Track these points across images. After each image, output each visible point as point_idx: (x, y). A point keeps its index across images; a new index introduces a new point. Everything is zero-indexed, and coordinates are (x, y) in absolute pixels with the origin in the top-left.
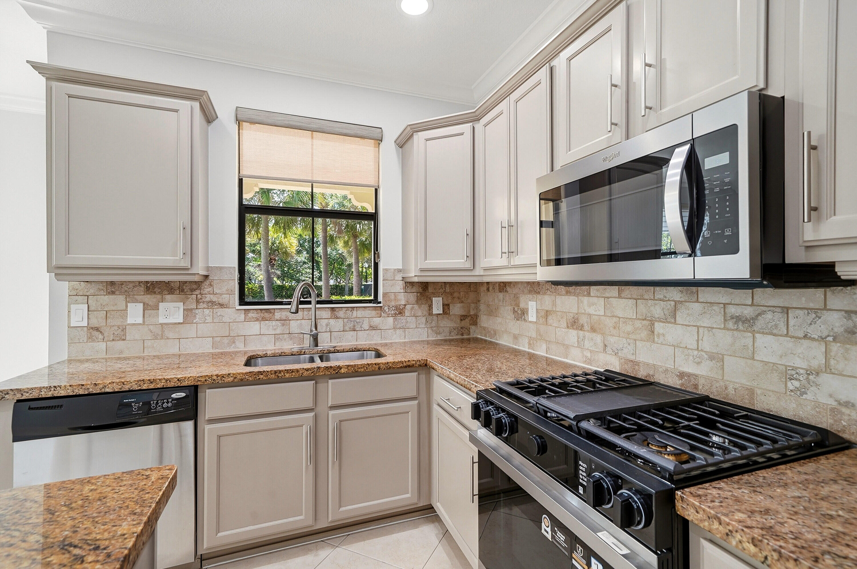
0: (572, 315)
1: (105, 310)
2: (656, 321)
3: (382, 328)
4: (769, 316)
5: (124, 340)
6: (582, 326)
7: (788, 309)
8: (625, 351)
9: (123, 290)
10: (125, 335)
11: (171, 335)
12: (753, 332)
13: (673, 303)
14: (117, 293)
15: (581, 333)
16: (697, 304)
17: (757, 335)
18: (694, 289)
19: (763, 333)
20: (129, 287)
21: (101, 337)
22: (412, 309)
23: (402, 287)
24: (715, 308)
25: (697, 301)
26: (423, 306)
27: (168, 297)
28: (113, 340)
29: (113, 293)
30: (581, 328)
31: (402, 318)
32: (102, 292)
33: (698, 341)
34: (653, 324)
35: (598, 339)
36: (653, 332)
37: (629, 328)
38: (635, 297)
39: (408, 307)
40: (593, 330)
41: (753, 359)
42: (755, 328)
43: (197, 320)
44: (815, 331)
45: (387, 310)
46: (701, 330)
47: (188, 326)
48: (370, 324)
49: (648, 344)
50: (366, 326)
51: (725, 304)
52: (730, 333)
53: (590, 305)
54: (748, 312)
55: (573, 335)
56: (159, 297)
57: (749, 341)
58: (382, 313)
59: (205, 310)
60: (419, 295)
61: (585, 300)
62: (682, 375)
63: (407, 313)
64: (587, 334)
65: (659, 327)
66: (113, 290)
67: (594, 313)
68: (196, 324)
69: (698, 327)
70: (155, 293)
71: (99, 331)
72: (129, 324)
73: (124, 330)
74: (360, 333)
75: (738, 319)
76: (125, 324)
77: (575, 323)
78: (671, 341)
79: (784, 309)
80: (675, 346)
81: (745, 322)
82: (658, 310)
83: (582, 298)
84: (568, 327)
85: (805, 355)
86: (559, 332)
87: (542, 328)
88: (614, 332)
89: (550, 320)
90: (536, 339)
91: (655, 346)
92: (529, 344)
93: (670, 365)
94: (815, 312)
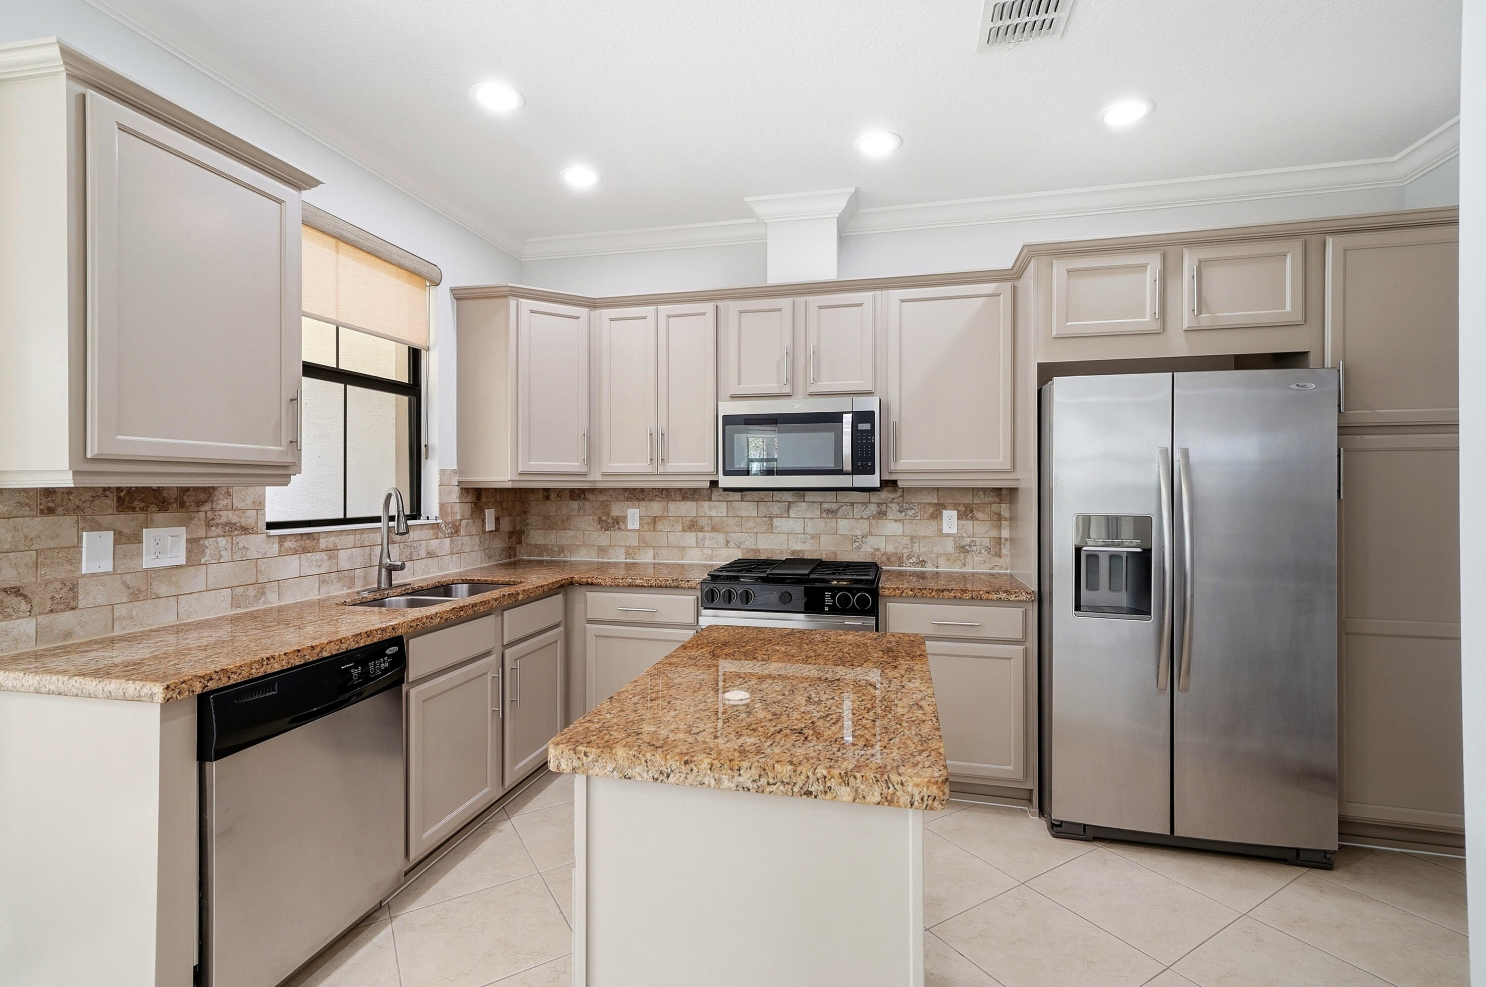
0: (690, 519)
1: (34, 547)
2: (774, 517)
3: (439, 555)
4: (845, 507)
5: (73, 609)
6: (702, 527)
7: (854, 503)
8: (747, 543)
9: (71, 506)
10: (75, 598)
11: (163, 590)
12: (836, 518)
13: (787, 503)
14: (60, 510)
15: (700, 534)
16: (804, 503)
17: (839, 520)
18: (802, 493)
19: (842, 518)
20: (83, 499)
21: (24, 606)
22: (467, 525)
23: (458, 496)
24: (815, 505)
25: (804, 501)
26: (477, 520)
27: (159, 517)
28: (51, 611)
29: (51, 511)
30: (701, 529)
31: (458, 538)
32: (26, 511)
33: (804, 528)
34: (772, 520)
35: (720, 537)
36: (772, 525)
37: (751, 524)
38: (756, 500)
39: (464, 522)
40: (714, 529)
41: (836, 534)
42: (838, 516)
43: (206, 558)
44: (867, 513)
45: (444, 529)
46: (806, 520)
47: (193, 569)
48: (427, 550)
49: (767, 535)
50: (423, 554)
51: (821, 502)
52: (824, 520)
53: (710, 509)
54: (834, 506)
55: (690, 538)
56: (141, 516)
57: (834, 524)
58: (439, 533)
59: (220, 539)
60: (473, 506)
61: (706, 504)
62: (793, 552)
63: (462, 533)
64: (708, 535)
65: (777, 522)
66: (51, 504)
67: (716, 515)
68: (205, 566)
69: (804, 518)
70: (134, 509)
71: (21, 595)
72: (84, 576)
73: (73, 588)
74: (417, 563)
75: (829, 511)
76: (76, 574)
77: (693, 526)
78: (786, 530)
79: (852, 504)
80: (788, 534)
81: (832, 513)
82: (776, 509)
83: (703, 503)
84: (684, 530)
85: (861, 528)
86: (672, 536)
87: (648, 536)
88: (737, 529)
89: (659, 526)
90: (638, 548)
91: (773, 536)
92: (627, 554)
93: (785, 547)
94: (865, 504)
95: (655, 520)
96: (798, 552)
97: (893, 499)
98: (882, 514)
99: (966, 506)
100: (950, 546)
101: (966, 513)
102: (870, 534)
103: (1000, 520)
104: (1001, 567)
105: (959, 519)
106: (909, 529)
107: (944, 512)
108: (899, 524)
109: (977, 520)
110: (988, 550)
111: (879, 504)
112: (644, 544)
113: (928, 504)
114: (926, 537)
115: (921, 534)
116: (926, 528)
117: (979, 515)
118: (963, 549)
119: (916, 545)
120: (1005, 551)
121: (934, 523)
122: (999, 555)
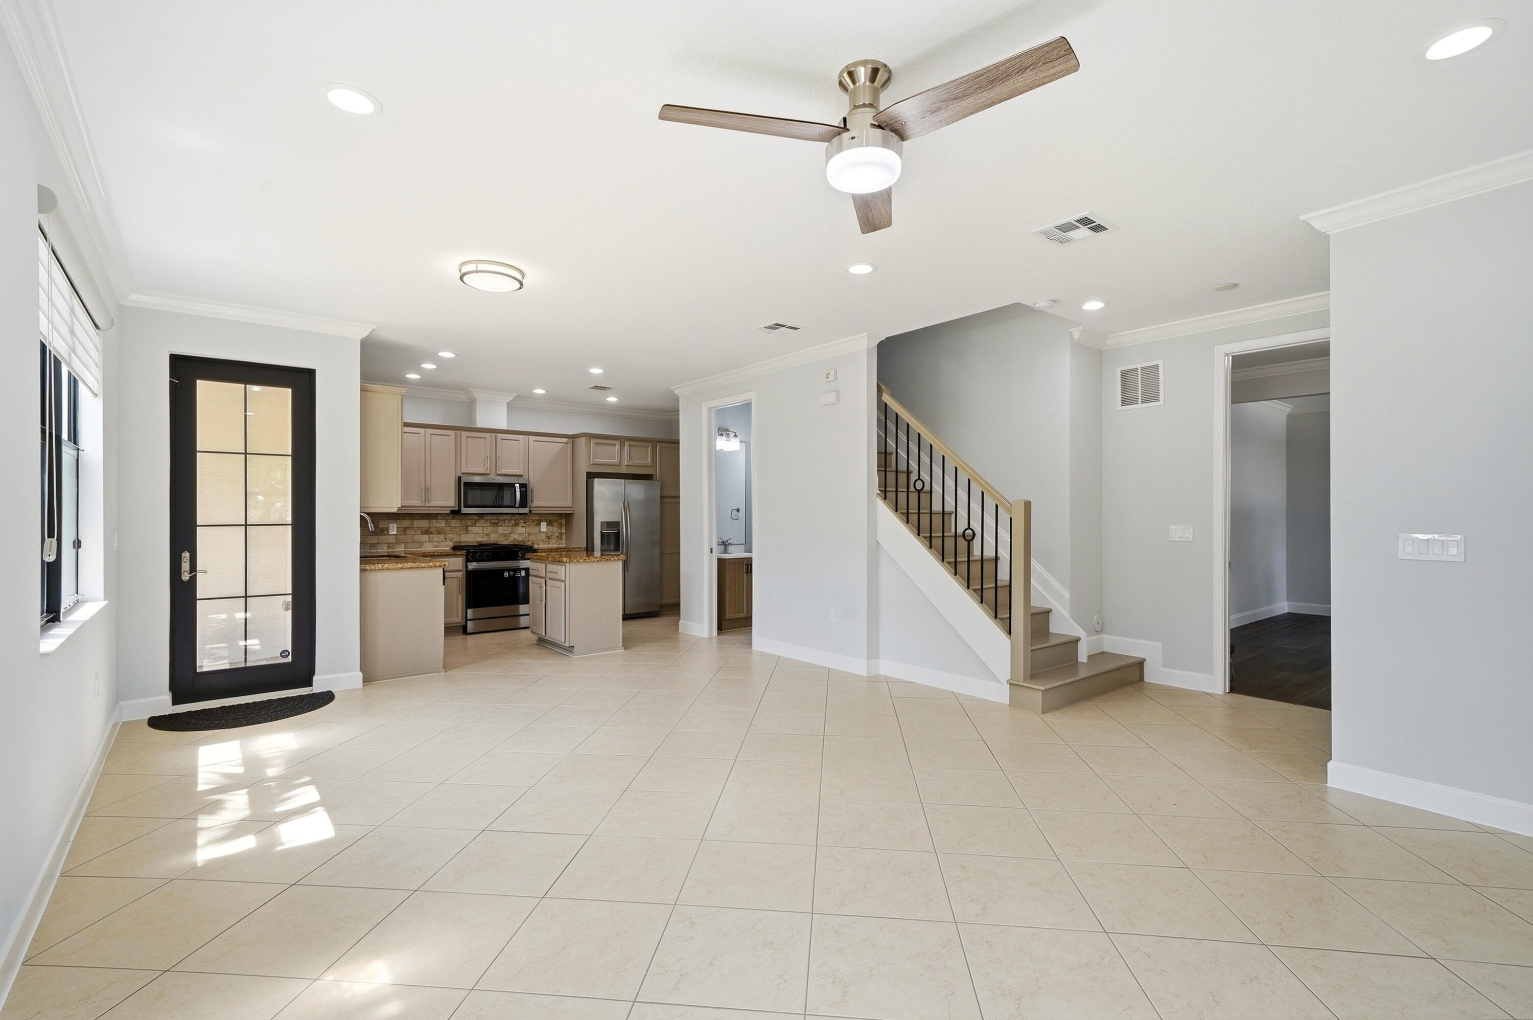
0: (425, 528)
4: (501, 522)
8: (456, 539)
12: (497, 526)
13: (474, 520)
15: (431, 535)
19: (500, 526)
25: (483, 519)
30: (432, 533)
35: (442, 536)
37: (458, 530)
38: (460, 519)
40: (439, 533)
41: (497, 533)
44: (510, 524)
49: (465, 535)
51: (489, 520)
53: (436, 523)
54: (496, 521)
55: (426, 537)
57: (496, 529)
61: (434, 521)
62: (478, 542)
64: (435, 536)
67: (440, 526)
69: (483, 527)
77: (427, 532)
78: (474, 532)
79: (504, 520)
80: (475, 534)
81: (496, 524)
82: (469, 523)
83: (432, 520)
84: (422, 534)
85: (510, 529)
86: (415, 538)
87: (401, 537)
88: (450, 532)
89: (408, 532)
90: (396, 543)
91: (468, 535)
92: (389, 547)
93: (474, 540)
94: (510, 520)
95: (405, 529)
96: (480, 541)
97: (521, 518)
98: (517, 524)
99: (550, 521)
100: (543, 536)
101: (549, 524)
102: (512, 533)
103: (562, 525)
104: (562, 544)
105: (547, 525)
106: (528, 530)
107: (542, 523)
108: (524, 528)
109: (553, 526)
110: (557, 537)
111: (515, 520)
112: (398, 542)
113: (535, 520)
114: (534, 533)
115: (532, 532)
116: (534, 530)
117: (555, 524)
118: (549, 538)
119: (530, 537)
120: (564, 537)
121: (538, 528)
122: (561, 539)
